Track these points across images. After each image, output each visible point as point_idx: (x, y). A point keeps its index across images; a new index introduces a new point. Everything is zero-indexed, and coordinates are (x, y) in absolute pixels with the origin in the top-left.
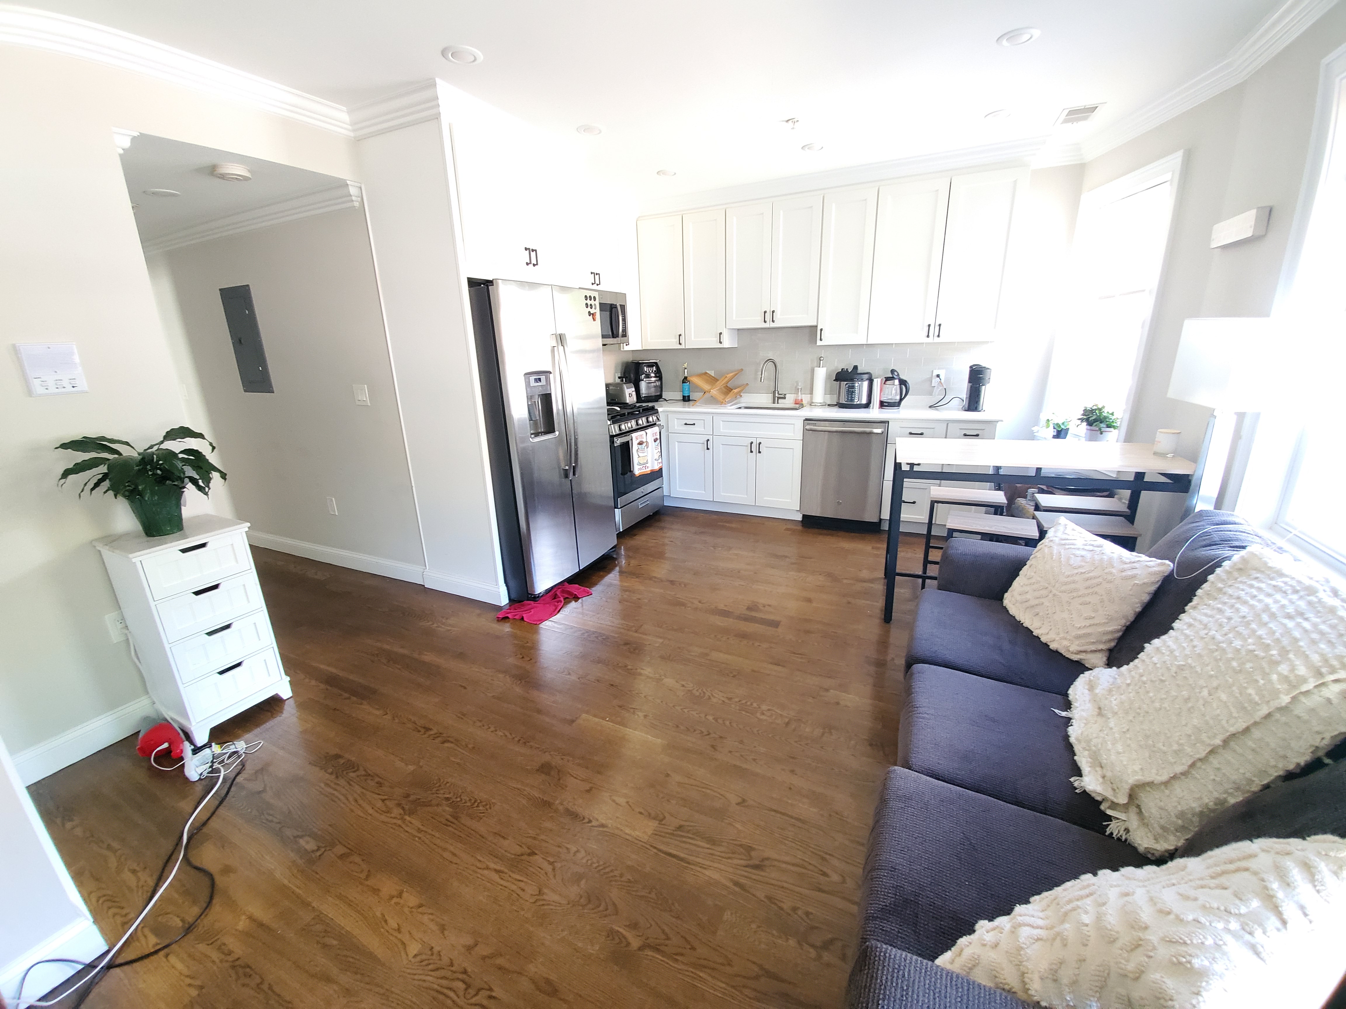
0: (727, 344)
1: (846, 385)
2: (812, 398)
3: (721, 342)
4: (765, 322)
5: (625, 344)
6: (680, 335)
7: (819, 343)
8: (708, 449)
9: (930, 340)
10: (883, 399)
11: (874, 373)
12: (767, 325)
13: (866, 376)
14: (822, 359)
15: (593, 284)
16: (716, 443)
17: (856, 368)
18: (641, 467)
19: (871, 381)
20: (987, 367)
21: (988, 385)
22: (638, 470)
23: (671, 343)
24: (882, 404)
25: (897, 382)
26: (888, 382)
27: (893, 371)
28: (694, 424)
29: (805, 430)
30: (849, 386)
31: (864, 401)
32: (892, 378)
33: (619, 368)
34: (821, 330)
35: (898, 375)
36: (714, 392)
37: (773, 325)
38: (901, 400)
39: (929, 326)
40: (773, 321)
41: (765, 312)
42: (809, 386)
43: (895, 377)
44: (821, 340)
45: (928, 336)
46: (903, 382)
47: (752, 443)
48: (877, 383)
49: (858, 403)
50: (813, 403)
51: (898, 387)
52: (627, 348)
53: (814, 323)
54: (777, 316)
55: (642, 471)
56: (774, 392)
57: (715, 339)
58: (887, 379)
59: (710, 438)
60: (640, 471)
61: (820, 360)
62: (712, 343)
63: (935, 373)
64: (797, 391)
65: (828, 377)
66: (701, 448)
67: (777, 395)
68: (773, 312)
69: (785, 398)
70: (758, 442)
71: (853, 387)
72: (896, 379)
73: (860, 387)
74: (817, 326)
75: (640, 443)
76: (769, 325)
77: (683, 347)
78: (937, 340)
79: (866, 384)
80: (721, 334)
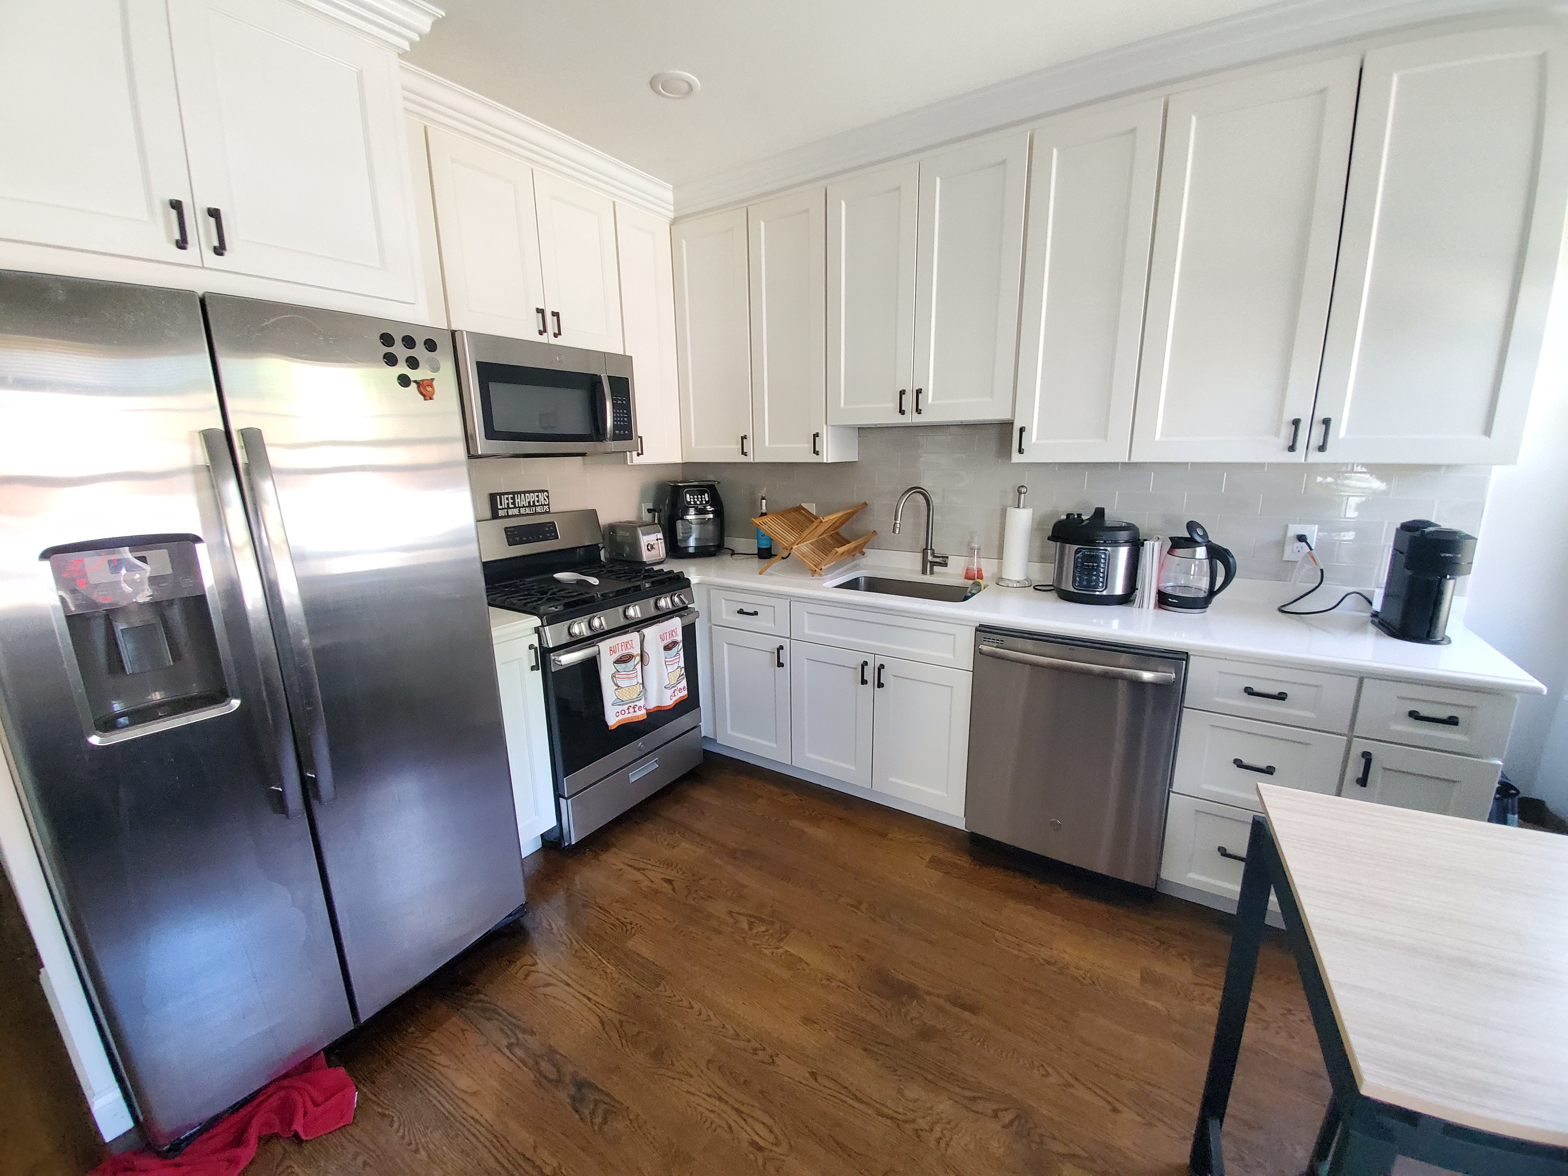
0: (829, 454)
1: (1077, 552)
2: (1000, 567)
3: (816, 452)
4: (902, 412)
5: (635, 453)
6: (743, 438)
7: (1016, 458)
8: (780, 665)
9: (1298, 457)
10: (1168, 587)
11: (1144, 526)
12: (907, 419)
13: (1124, 535)
14: (1023, 490)
15: (541, 333)
16: (795, 655)
17: (1100, 513)
18: (626, 707)
19: (1136, 545)
20: (1467, 531)
21: (1460, 579)
22: (613, 717)
23: (728, 453)
24: (1164, 600)
25: (1201, 552)
26: (1180, 552)
27: (1192, 526)
28: (756, 613)
29: (978, 653)
30: (1084, 555)
31: (1119, 589)
32: (1189, 543)
33: (652, 493)
34: (1022, 430)
35: (1205, 535)
36: (803, 548)
37: (918, 419)
38: (1212, 593)
39: (1296, 423)
40: (918, 411)
41: (902, 393)
42: (997, 543)
43: (1198, 539)
44: (1021, 451)
45: (1292, 448)
46: (1217, 554)
47: (865, 663)
48: (1152, 552)
49: (1104, 593)
50: (1001, 578)
51: (1206, 563)
52: (637, 460)
53: (1006, 416)
54: (929, 398)
55: (627, 716)
56: (924, 552)
57: (807, 445)
58: (1177, 543)
59: (785, 643)
60: (621, 717)
61: (1020, 493)
62: (801, 453)
63: (1295, 529)
64: (971, 552)
65: (1037, 526)
66: (768, 660)
67: (930, 558)
68: (919, 392)
69: (945, 565)
70: (877, 665)
71: (1095, 558)
72: (1198, 544)
73: (1110, 561)
74: (1010, 424)
75: (624, 660)
76: (911, 418)
77: (750, 459)
78: (1316, 457)
79: (1123, 553)
80: (816, 435)
